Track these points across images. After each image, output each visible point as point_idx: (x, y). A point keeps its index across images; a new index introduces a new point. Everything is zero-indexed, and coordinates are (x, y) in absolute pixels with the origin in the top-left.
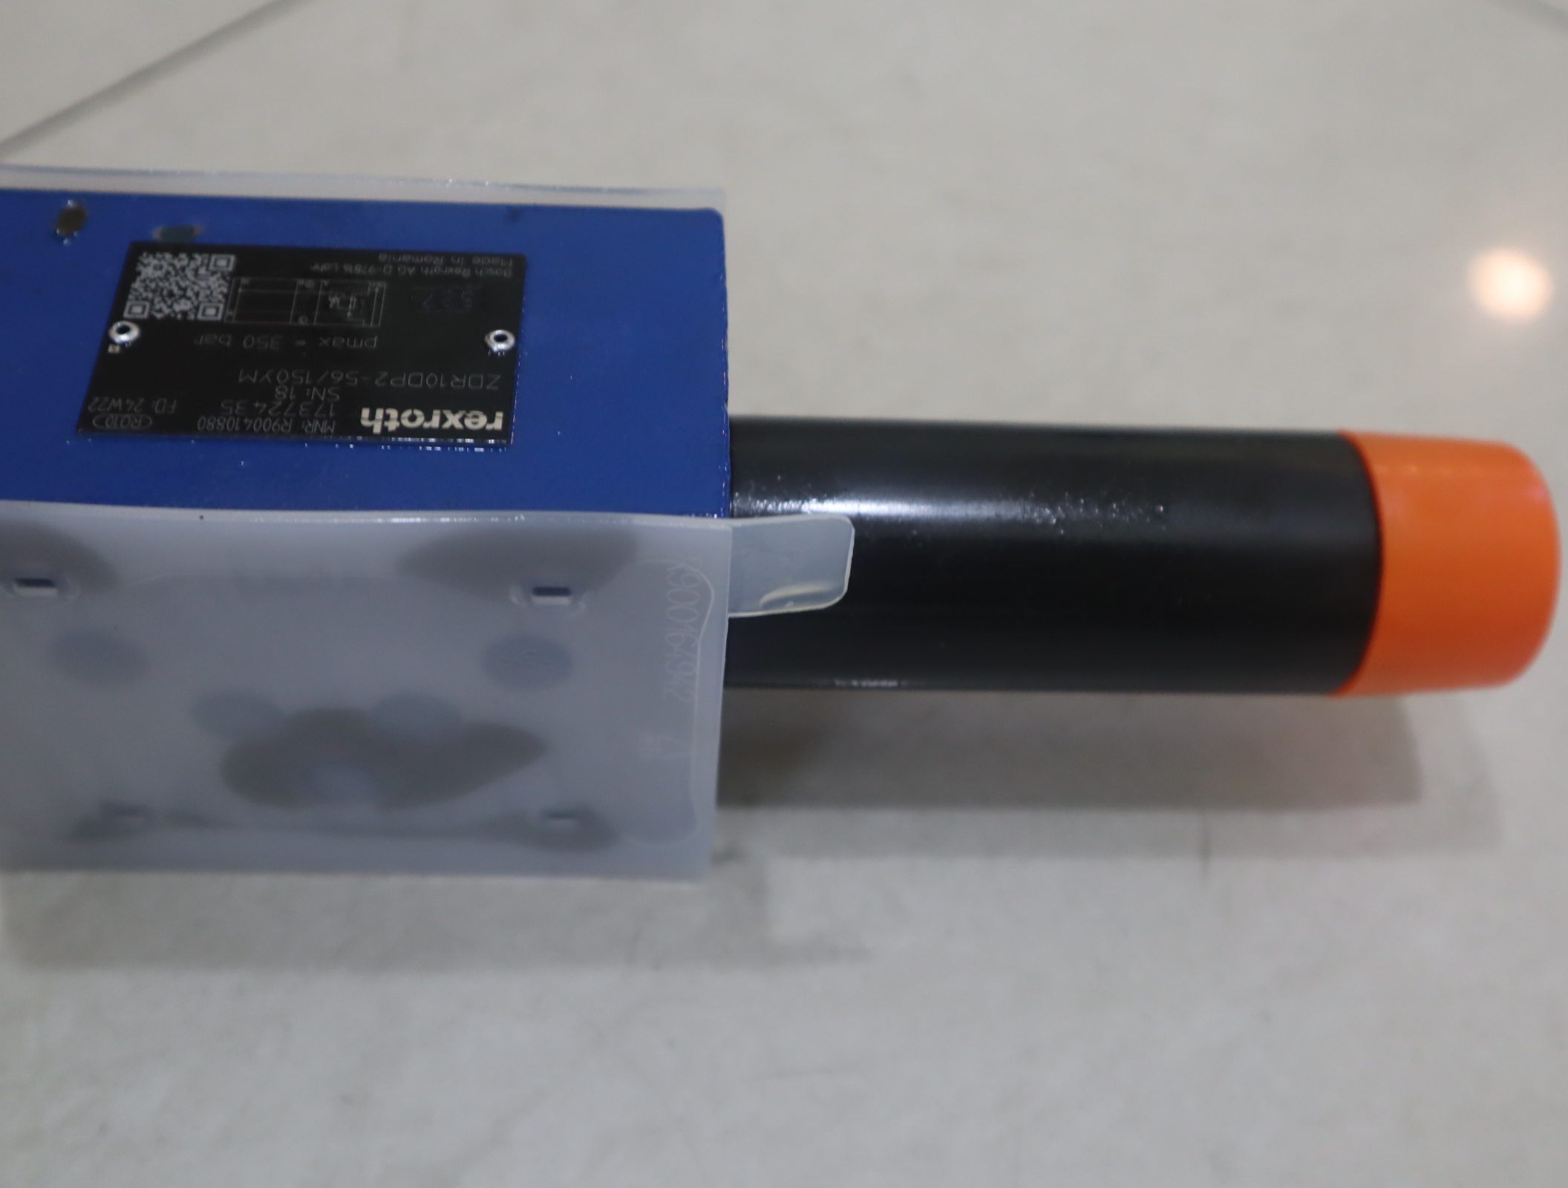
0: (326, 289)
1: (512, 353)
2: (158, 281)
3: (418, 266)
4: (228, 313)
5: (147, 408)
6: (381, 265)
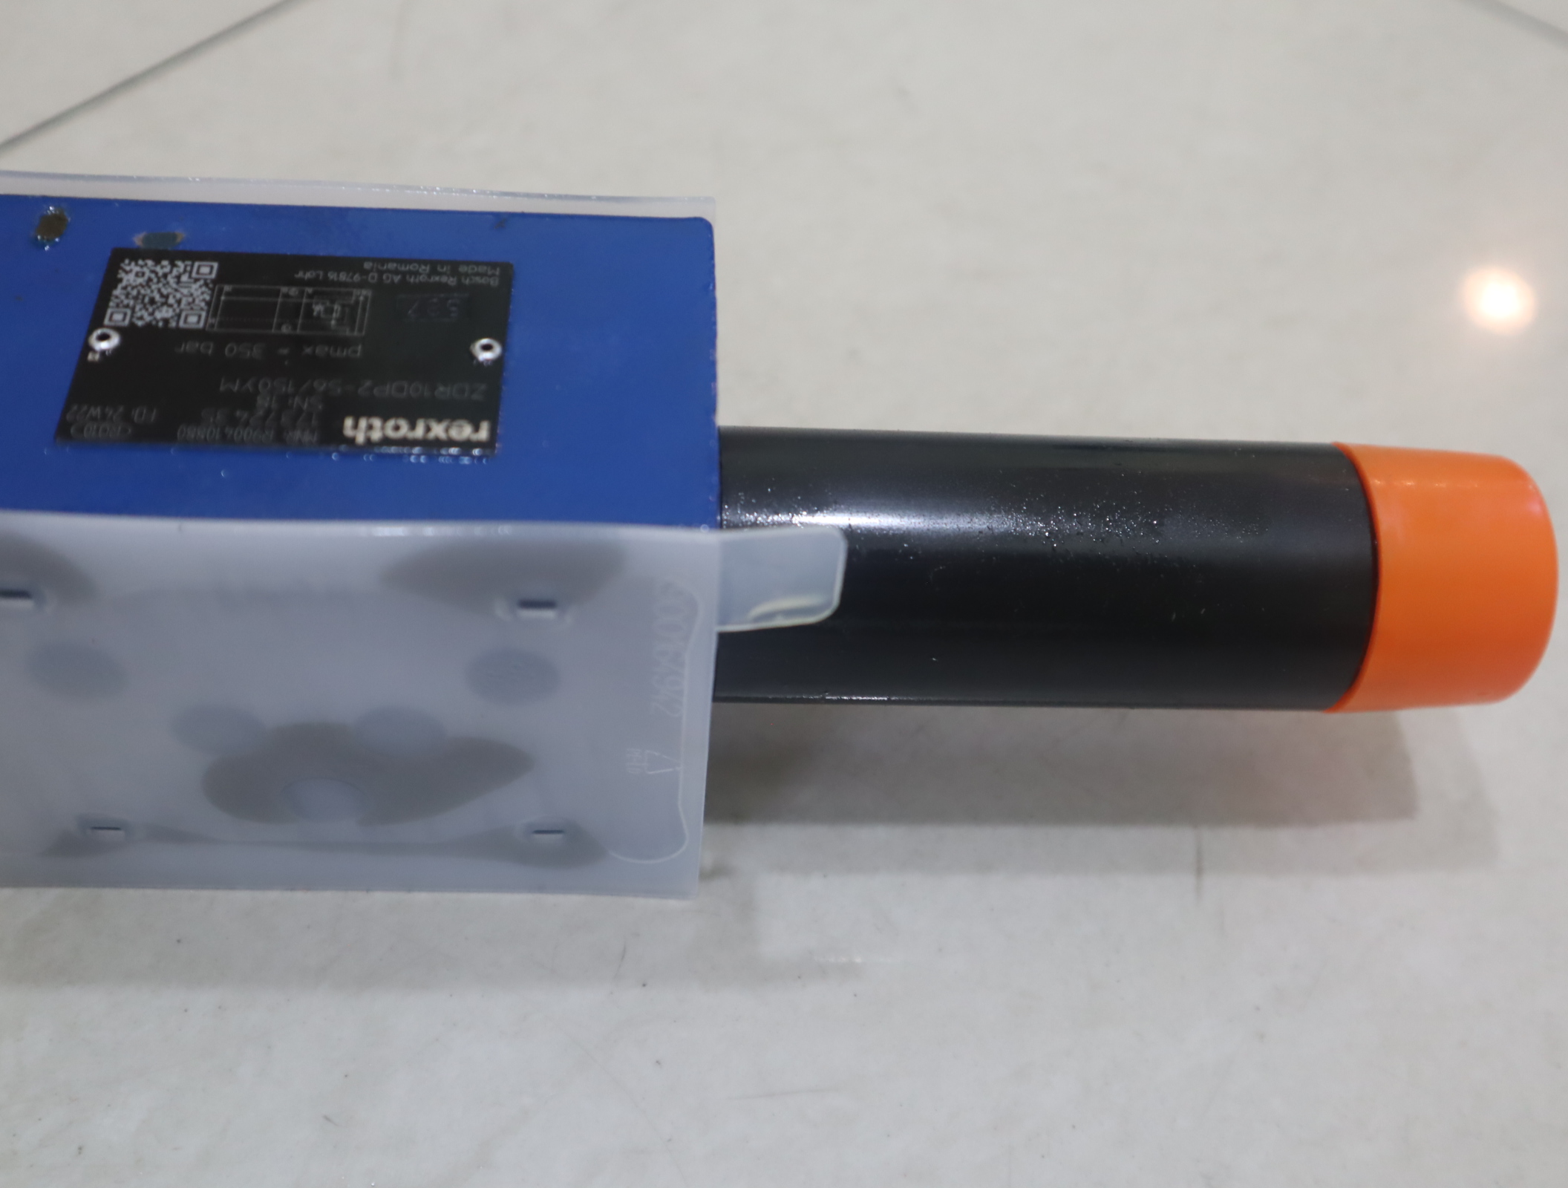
0: (310, 296)
1: (499, 362)
2: (140, 288)
3: (404, 274)
4: (210, 321)
5: (127, 418)
6: (366, 272)
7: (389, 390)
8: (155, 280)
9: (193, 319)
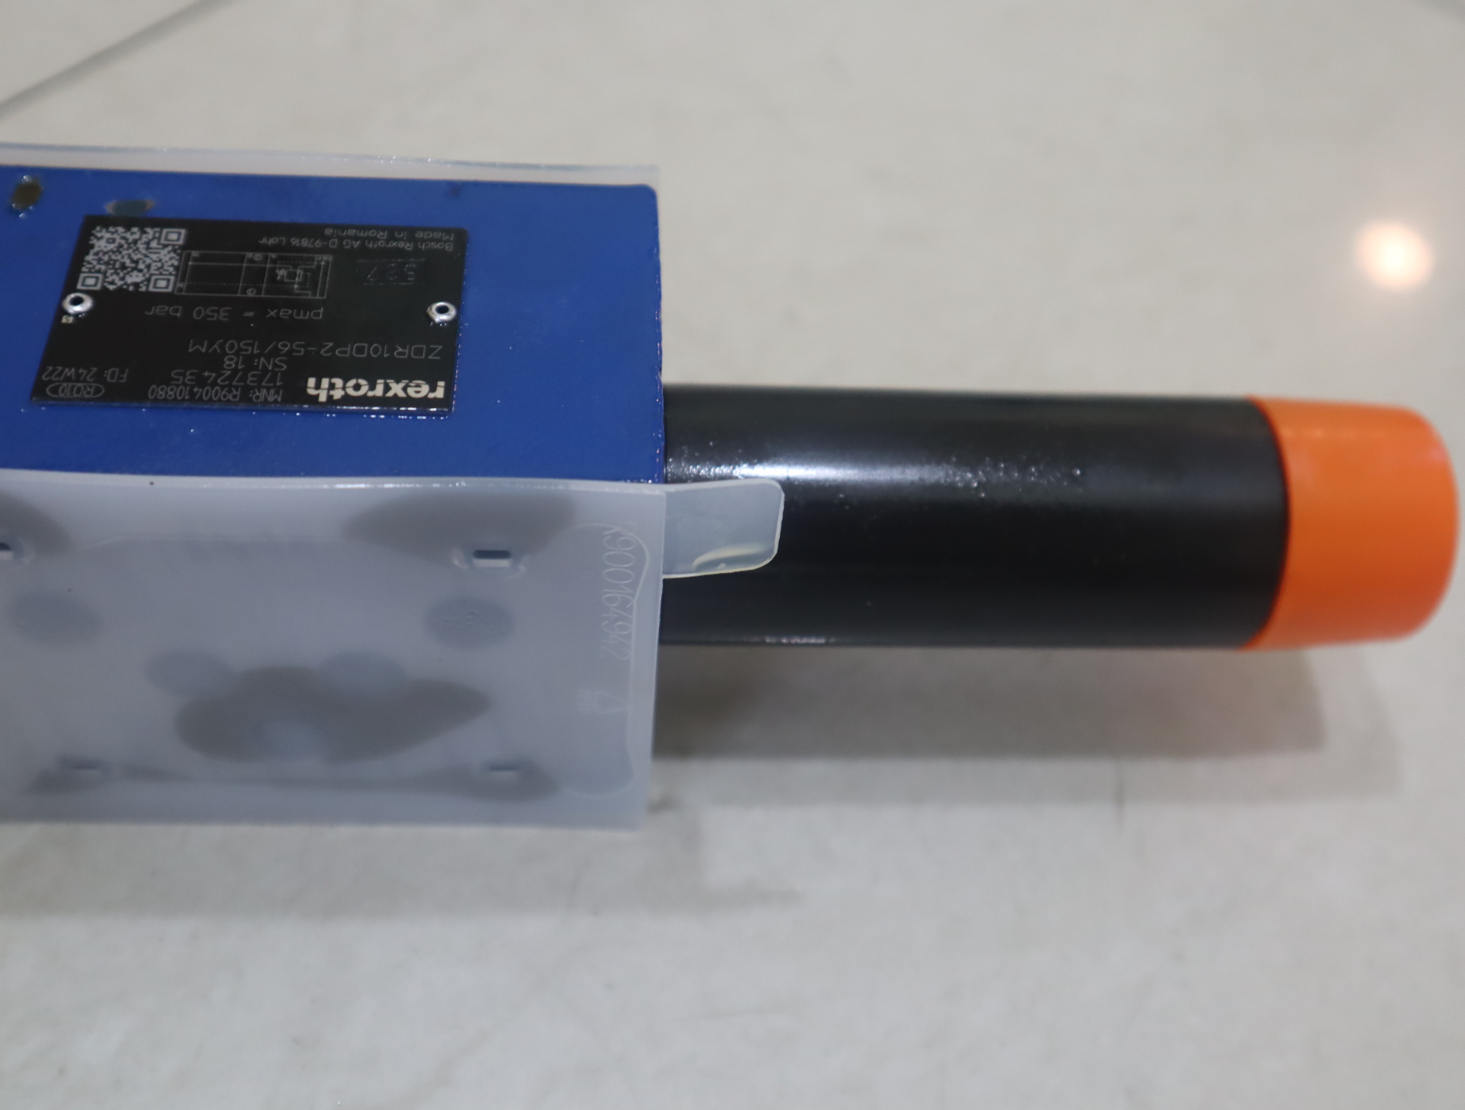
0: (274, 261)
1: (454, 323)
2: (110, 254)
3: (363, 240)
4: (180, 285)
5: (99, 377)
6: (328, 238)
7: (350, 351)
8: (125, 246)
9: (162, 284)
